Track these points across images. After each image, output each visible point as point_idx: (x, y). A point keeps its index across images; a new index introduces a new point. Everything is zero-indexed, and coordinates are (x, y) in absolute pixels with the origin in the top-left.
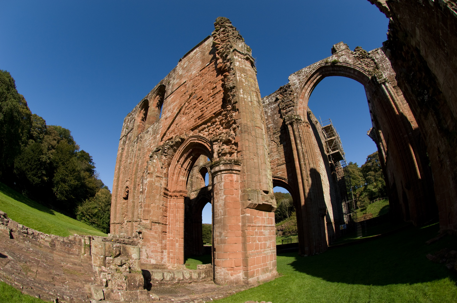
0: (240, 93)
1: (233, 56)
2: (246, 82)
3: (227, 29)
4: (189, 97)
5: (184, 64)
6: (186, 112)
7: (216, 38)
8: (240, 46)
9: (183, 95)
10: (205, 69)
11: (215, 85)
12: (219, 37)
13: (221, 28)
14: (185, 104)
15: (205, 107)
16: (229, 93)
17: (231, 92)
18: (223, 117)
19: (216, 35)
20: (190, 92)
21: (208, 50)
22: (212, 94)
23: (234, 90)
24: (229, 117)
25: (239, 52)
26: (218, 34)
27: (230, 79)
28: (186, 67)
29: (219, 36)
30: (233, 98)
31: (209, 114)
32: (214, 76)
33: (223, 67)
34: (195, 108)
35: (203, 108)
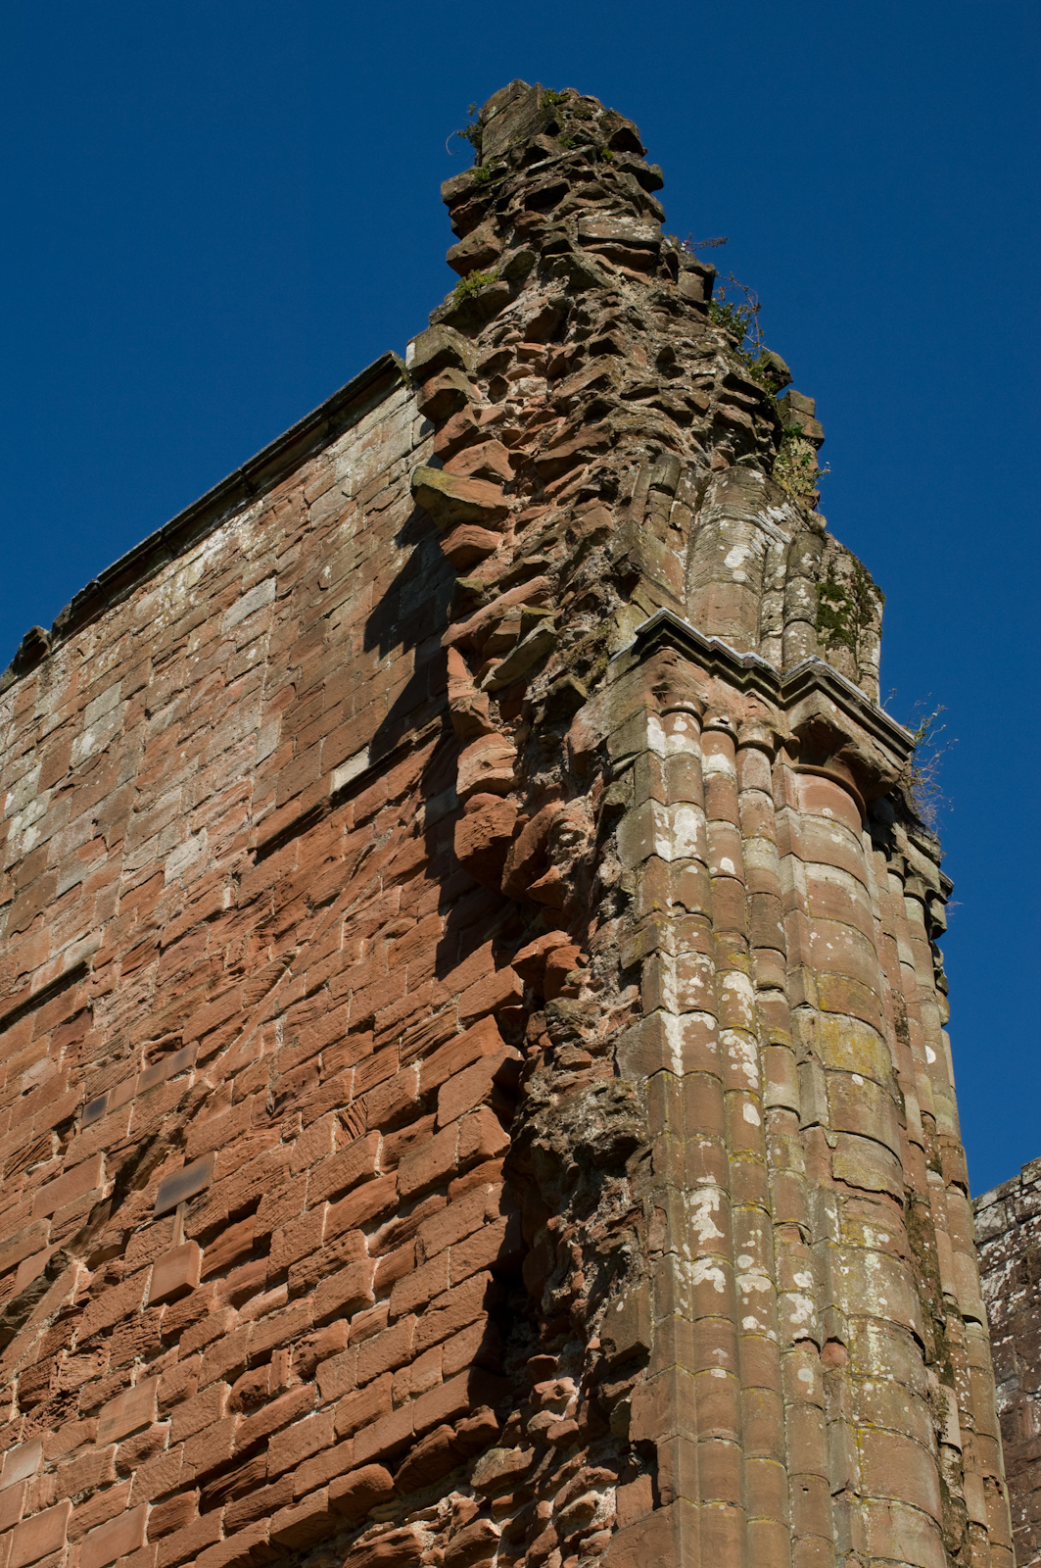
0: (692, 1238)
1: (631, 723)
2: (769, 1070)
3: (590, 301)
4: (104, 1188)
5: (70, 724)
6: (58, 1383)
7: (451, 429)
8: (735, 558)
9: (39, 1151)
10: (322, 834)
11: (415, 1078)
12: (490, 410)
13: (516, 277)
14: (51, 1273)
15: (288, 1358)
16: (559, 1222)
17: (586, 1207)
18: (485, 1510)
19: (458, 380)
20: (127, 1122)
21: (363, 562)
22: (380, 1192)
23: (624, 1191)
24: (550, 1533)
25: (718, 662)
26: (485, 370)
27: (590, 1036)
28: (95, 762)
29: (497, 391)
30: (602, 1288)
31: (335, 1459)
32: (417, 946)
33: (522, 850)
34: (170, 1340)
35: (261, 1359)
